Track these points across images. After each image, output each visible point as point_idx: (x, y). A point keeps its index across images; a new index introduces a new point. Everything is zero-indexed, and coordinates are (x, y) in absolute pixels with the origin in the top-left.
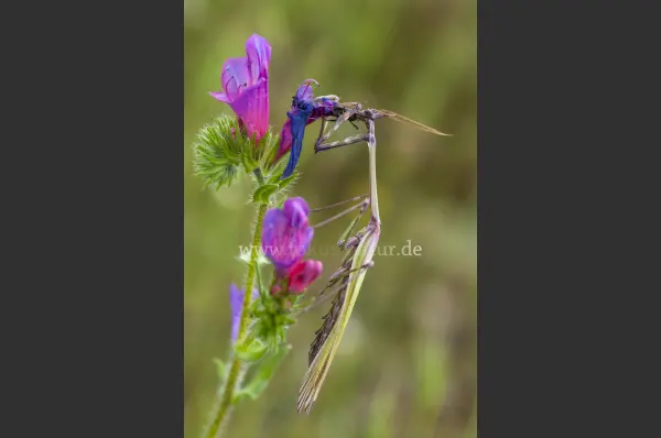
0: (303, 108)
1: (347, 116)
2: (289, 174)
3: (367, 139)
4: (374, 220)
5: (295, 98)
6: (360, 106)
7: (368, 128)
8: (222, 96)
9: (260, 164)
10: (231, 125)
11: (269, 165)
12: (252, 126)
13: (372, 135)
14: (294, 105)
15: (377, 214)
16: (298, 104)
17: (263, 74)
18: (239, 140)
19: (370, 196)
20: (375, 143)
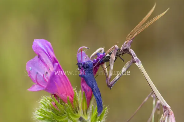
0: (87, 67)
1: (113, 57)
2: (101, 110)
3: (134, 62)
4: (165, 108)
5: (79, 64)
6: (117, 46)
7: (131, 55)
8: (36, 88)
9: (80, 114)
10: (51, 101)
11: (86, 112)
12: (64, 95)
13: (136, 58)
14: (80, 68)
15: (165, 103)
16: (83, 66)
17: (54, 61)
18: (60, 107)
19: (153, 93)
20: (140, 62)
